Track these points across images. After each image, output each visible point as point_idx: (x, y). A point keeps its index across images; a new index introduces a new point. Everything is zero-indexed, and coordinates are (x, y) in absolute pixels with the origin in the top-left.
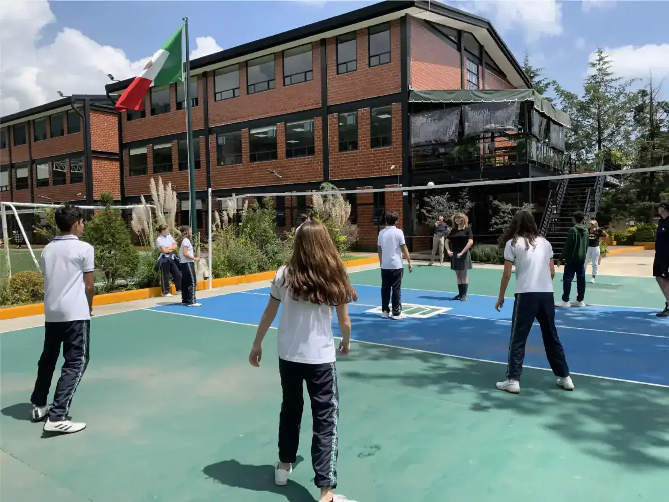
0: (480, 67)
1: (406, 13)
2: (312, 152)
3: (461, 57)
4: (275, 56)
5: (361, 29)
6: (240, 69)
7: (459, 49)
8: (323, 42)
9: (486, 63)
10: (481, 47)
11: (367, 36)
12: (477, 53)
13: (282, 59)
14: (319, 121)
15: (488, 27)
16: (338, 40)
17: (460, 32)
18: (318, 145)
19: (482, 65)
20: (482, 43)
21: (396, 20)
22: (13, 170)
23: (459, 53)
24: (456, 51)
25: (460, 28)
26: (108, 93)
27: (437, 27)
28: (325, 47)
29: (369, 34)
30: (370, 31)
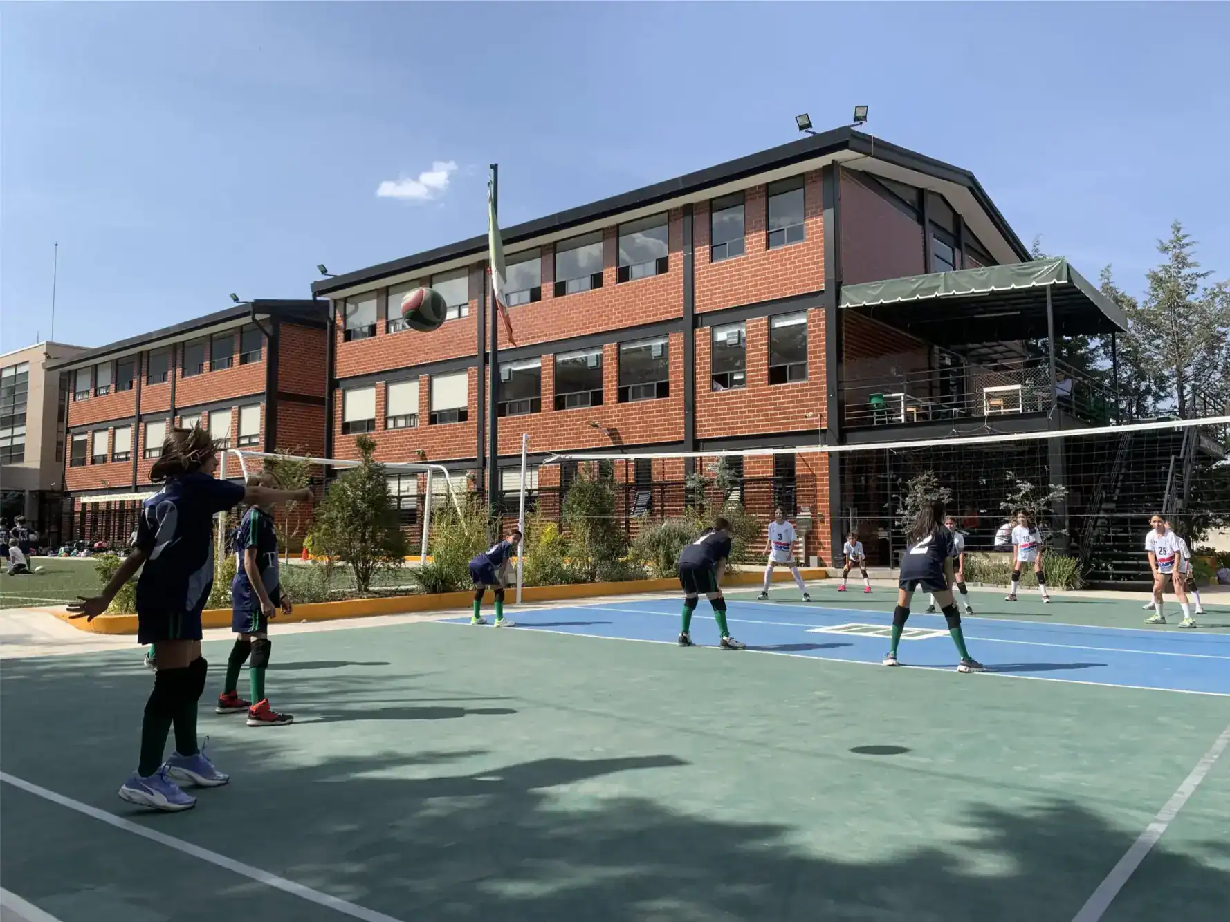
0: (956, 250)
1: (833, 161)
2: (663, 391)
3: (924, 233)
4: (604, 234)
5: (754, 188)
6: (542, 255)
7: (921, 220)
8: (688, 209)
9: (967, 245)
10: (957, 218)
11: (763, 200)
12: (950, 227)
13: (615, 240)
14: (677, 340)
15: (971, 185)
16: (713, 206)
17: (921, 192)
18: (676, 379)
19: (960, 248)
20: (959, 212)
21: (815, 171)
22: (142, 425)
23: (920, 227)
24: (916, 223)
25: (921, 186)
26: (314, 296)
27: (883, 182)
28: (690, 217)
29: (768, 196)
30: (769, 190)
